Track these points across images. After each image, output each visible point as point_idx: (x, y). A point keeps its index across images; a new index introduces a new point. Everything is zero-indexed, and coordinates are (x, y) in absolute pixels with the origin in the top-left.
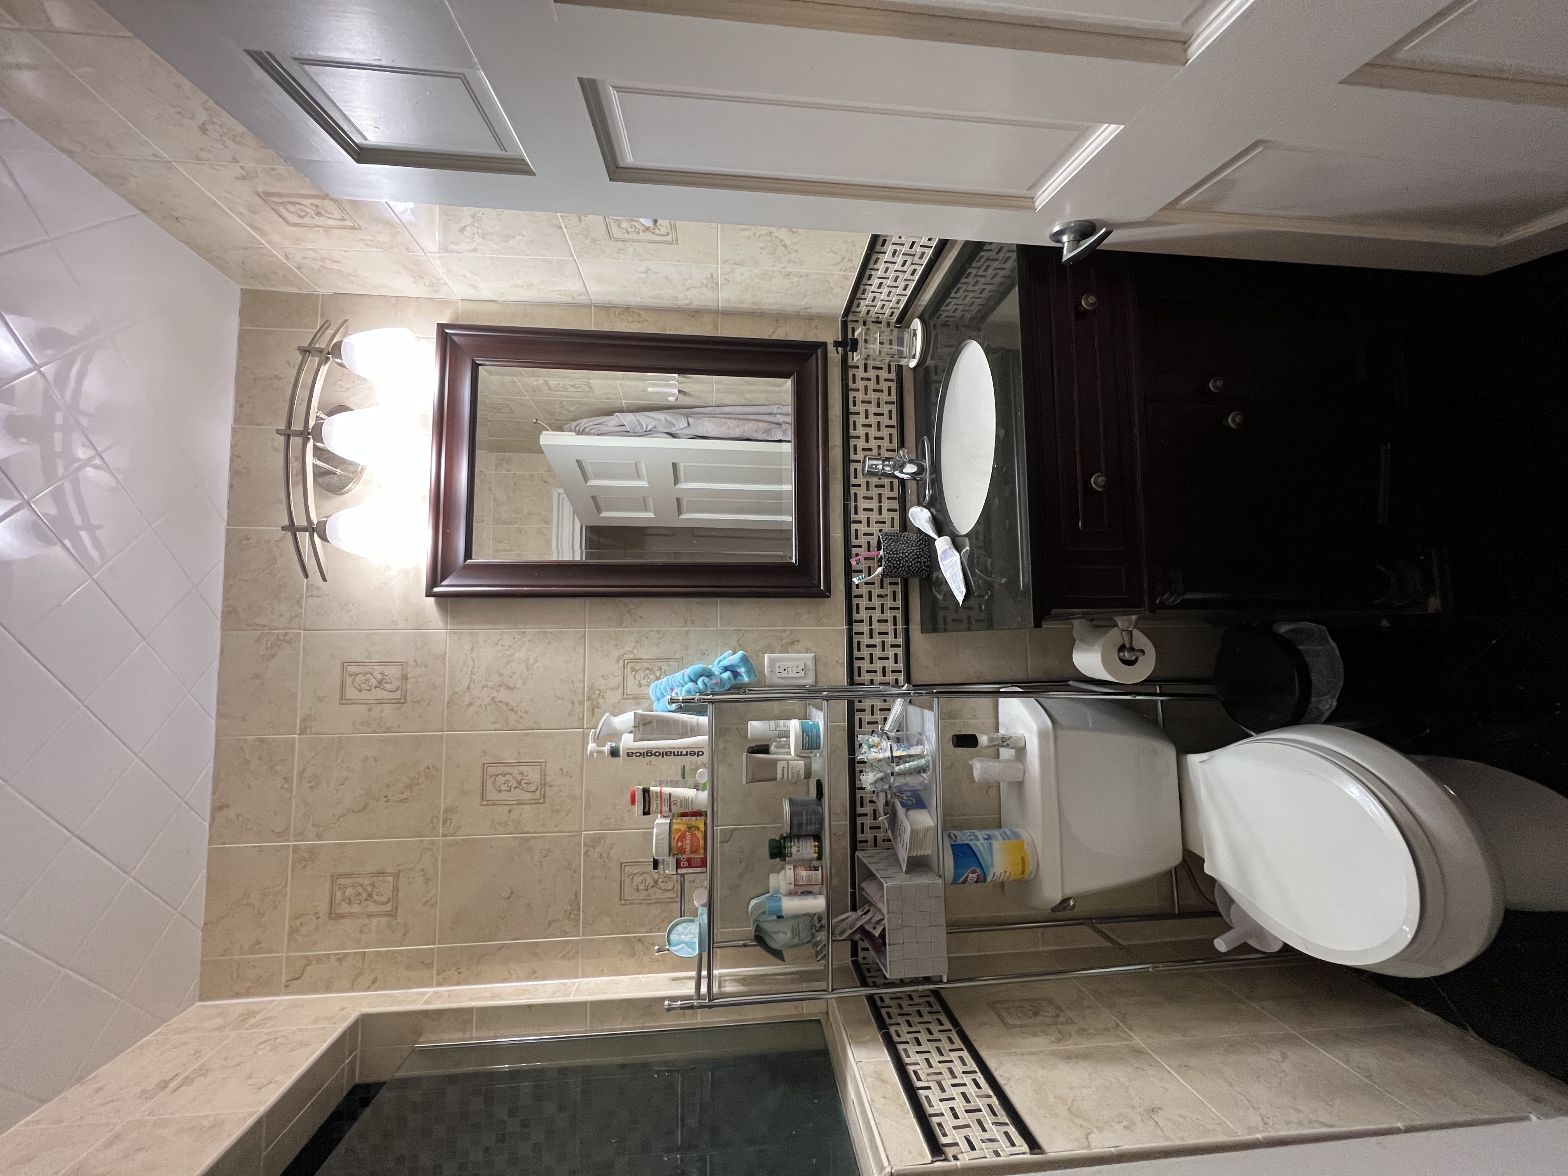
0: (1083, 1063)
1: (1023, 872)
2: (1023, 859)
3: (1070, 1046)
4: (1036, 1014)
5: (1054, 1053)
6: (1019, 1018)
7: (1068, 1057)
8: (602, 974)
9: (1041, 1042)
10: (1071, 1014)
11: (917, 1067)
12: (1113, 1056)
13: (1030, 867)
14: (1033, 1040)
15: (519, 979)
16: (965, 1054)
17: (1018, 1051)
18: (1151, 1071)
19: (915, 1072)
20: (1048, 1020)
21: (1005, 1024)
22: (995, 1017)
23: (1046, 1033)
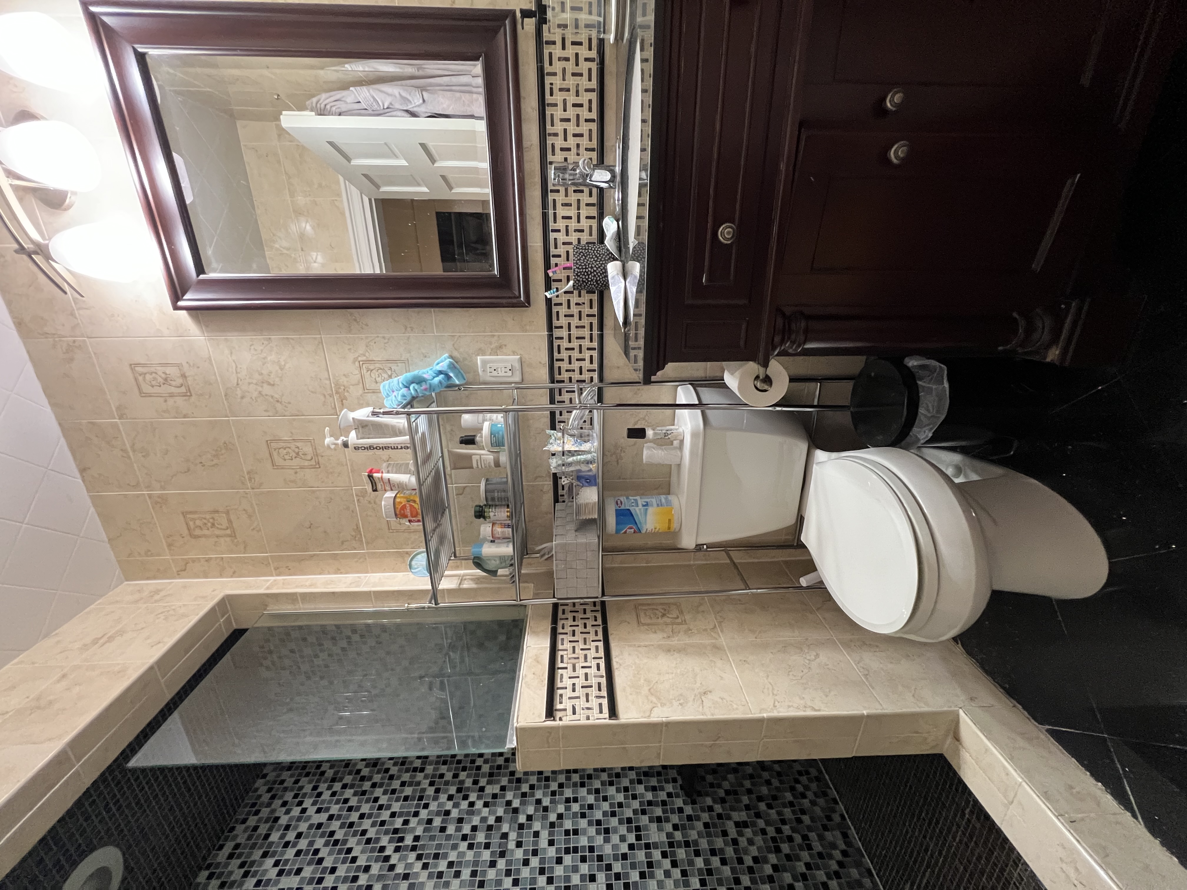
0: (676, 655)
1: (669, 528)
2: (670, 520)
3: (675, 641)
4: (663, 615)
5: (660, 647)
6: (651, 618)
7: (669, 650)
8: (384, 571)
9: (656, 638)
10: (688, 617)
11: (565, 652)
12: (699, 651)
13: (675, 526)
14: (652, 636)
15: (329, 573)
16: (601, 644)
17: (637, 644)
18: (719, 663)
19: (562, 656)
20: (668, 620)
21: (639, 622)
22: (635, 616)
23: (663, 631)
